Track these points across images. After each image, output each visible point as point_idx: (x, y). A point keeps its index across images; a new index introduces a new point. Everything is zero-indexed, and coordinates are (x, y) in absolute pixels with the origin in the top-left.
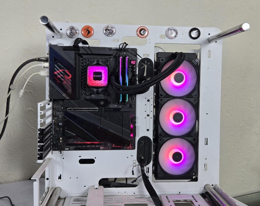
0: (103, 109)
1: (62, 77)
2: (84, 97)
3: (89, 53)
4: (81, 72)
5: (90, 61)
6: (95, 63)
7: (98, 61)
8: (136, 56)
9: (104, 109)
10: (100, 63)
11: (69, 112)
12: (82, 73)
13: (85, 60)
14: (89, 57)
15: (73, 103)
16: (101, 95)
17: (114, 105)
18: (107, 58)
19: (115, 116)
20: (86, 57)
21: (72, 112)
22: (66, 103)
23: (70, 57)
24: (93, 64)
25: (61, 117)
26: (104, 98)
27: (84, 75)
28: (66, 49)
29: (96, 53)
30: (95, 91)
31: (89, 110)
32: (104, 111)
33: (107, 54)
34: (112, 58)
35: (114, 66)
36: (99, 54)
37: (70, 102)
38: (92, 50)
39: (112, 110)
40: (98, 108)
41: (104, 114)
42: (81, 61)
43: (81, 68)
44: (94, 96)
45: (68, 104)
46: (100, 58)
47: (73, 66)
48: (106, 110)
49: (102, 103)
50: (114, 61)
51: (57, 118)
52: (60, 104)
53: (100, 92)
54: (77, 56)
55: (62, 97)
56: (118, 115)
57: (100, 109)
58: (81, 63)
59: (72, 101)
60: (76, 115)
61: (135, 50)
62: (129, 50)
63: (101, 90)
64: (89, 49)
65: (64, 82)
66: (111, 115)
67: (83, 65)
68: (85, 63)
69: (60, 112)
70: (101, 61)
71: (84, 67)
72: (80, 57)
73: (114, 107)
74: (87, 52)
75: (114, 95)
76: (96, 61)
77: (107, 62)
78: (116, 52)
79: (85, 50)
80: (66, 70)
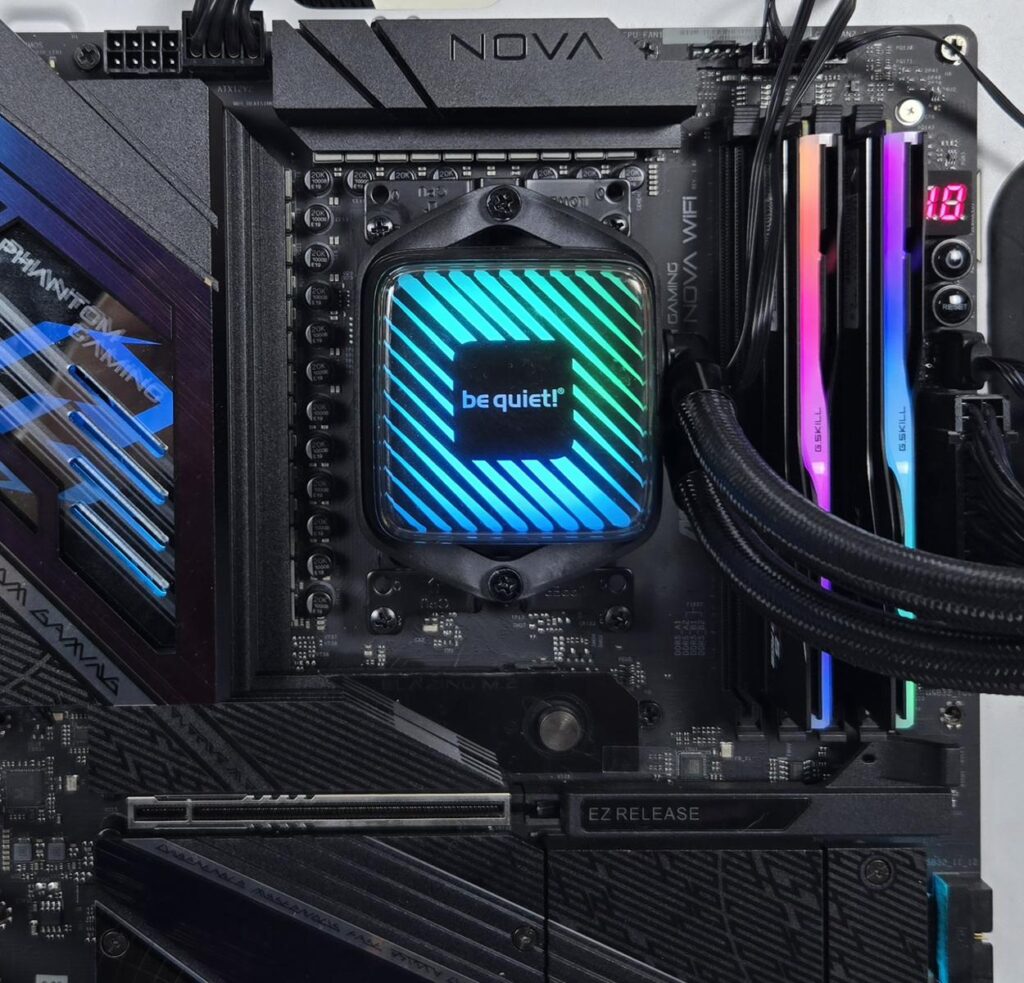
0: (575, 800)
1: (50, 422)
2: (333, 641)
3: (388, 103)
4: (286, 346)
5: (397, 205)
6: (469, 223)
7: (505, 202)
8: (967, 124)
9: (586, 805)
10: (532, 222)
11: (145, 844)
12: (303, 351)
13: (340, 188)
14: (392, 147)
15: (199, 748)
16: (540, 623)
17: (706, 736)
18: (611, 155)
19: (726, 900)
20: (350, 157)
21: (182, 840)
22: (114, 739)
23: (149, 158)
24: (446, 248)
25: (54, 896)
26: (573, 659)
27: (324, 376)
28: (105, 67)
29: (480, 96)
30: (471, 588)
31: (391, 822)
32: (584, 832)
33: (622, 107)
34: (671, 160)
35: (690, 261)
36: (519, 105)
37: (161, 735)
38: (425, 65)
39: (694, 816)
40: (508, 794)
41: (590, 871)
42: (289, 205)
43: (288, 297)
44: (453, 636)
45: (142, 760)
46: (522, 163)
47: (186, 270)
48: (613, 815)
49: (559, 724)
50: (684, 198)
51: (10, 909)
52: (44, 743)
53: (534, 594)
54: (236, 149)
55: (56, 676)
56: (764, 883)
57: (527, 802)
58: (287, 233)
59: (181, 721)
60: (241, 884)
61: (959, 44)
62: (878, 45)
63: (552, 576)
64: (386, 52)
65: (78, 482)
66: (672, 880)
67: (312, 261)
68: (330, 227)
69: (39, 838)
70: (535, 201)
71: (320, 281)
72: (278, 162)
73: (705, 765)
74: (366, 85)
75: (700, 622)
76: (482, 201)
77: (609, 214)
78: (715, 77)
79: (345, 62)
80: (101, 330)
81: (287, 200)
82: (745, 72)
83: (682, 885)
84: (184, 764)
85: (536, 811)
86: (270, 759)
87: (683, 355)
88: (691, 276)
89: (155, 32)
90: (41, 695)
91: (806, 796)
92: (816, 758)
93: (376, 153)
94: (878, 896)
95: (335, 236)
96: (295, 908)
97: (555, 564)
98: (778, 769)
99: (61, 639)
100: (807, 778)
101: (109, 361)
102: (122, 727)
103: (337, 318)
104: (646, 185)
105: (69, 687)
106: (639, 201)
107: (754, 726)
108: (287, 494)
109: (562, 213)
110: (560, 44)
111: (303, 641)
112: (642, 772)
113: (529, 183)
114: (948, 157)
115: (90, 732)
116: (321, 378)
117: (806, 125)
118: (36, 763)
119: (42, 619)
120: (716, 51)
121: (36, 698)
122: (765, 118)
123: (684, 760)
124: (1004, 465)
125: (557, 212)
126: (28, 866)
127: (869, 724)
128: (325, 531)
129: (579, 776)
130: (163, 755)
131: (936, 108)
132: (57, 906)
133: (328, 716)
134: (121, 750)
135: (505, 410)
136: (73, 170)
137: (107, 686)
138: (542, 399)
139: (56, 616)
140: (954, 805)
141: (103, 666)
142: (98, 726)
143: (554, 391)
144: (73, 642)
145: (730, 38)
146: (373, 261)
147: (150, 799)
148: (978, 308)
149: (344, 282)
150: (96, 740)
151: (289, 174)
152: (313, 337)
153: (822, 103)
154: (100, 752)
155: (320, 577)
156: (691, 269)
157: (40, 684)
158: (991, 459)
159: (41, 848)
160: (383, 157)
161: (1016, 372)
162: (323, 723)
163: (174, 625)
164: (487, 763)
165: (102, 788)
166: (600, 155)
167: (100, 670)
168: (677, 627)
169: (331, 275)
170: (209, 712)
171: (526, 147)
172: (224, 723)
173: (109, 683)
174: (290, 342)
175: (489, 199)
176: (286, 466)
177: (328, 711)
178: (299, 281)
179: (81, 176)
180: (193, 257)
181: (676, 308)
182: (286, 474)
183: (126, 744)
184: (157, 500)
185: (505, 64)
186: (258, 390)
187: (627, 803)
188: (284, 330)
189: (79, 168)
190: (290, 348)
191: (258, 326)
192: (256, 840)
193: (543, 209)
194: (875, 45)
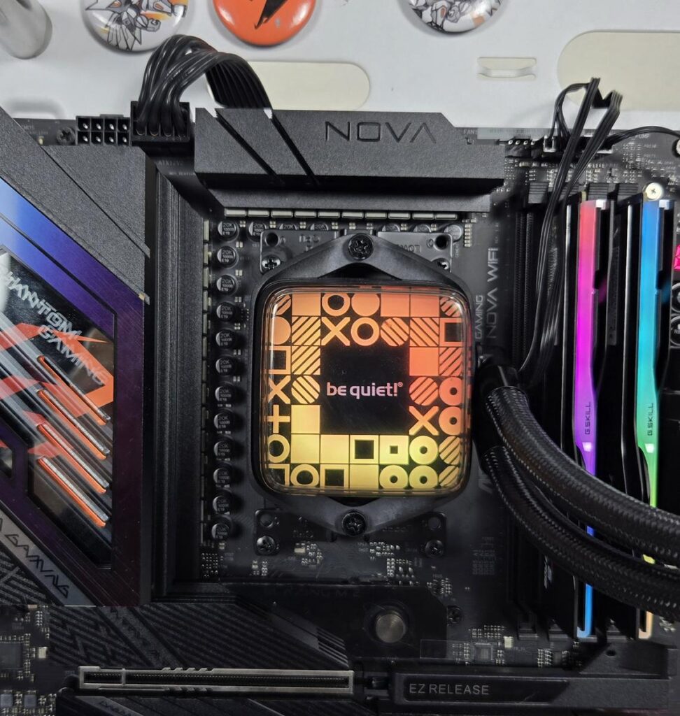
0: (401, 677)
1: (24, 397)
2: (230, 557)
3: (279, 169)
4: (201, 347)
5: (284, 247)
6: (335, 261)
7: (362, 245)
9: (408, 682)
10: (380, 260)
11: (92, 701)
12: (215, 351)
13: (244, 236)
14: (282, 205)
15: (130, 635)
16: (378, 549)
17: (493, 632)
18: (439, 216)
20: (251, 213)
21: (117, 698)
22: (68, 626)
23: (101, 205)
24: (318, 278)
26: (400, 575)
27: (228, 369)
28: (76, 143)
29: (346, 167)
30: (329, 525)
31: (267, 689)
32: (406, 702)
33: (450, 179)
34: (482, 222)
35: (494, 294)
36: (374, 175)
37: (102, 624)
38: (306, 143)
39: (485, 692)
40: (352, 671)
42: (206, 246)
43: (204, 312)
44: (316, 555)
45: (87, 642)
46: (375, 221)
47: (125, 287)
48: (426, 689)
49: (389, 624)
50: (489, 249)
52: (24, 624)
53: (375, 530)
54: (166, 201)
55: (24, 584)
57: (365, 677)
58: (204, 266)
59: (117, 615)
62: (632, 144)
63: (388, 519)
64: (277, 133)
65: (41, 440)
67: (222, 286)
68: (236, 264)
69: (19, 691)
70: (384, 246)
71: (228, 302)
72: (199, 214)
73: (492, 652)
74: (262, 157)
75: (491, 551)
76: (345, 245)
77: (437, 258)
78: (514, 164)
79: (248, 139)
80: (62, 331)
81: (205, 242)
82: (535, 160)
84: (118, 647)
85: (372, 684)
86: (181, 644)
87: (489, 361)
88: (493, 305)
89: (112, 118)
90: (11, 597)
91: (565, 679)
92: (571, 650)
93: (270, 210)
95: (239, 269)
97: (392, 511)
98: (544, 657)
99: (27, 556)
100: (565, 664)
101: (68, 353)
102: (75, 618)
103: (239, 328)
104: (462, 240)
105: (32, 591)
106: (457, 251)
107: (530, 629)
108: (199, 453)
109: (403, 254)
110: (405, 131)
111: (209, 556)
112: (449, 658)
113: (380, 234)
115: (52, 622)
116: (226, 371)
117: (584, 195)
118: (17, 638)
119: (13, 540)
120: (517, 143)
121: (8, 599)
122: (551, 192)
123: (478, 649)
125: (399, 253)
126: (10, 710)
127: (613, 629)
128: (226, 480)
129: (402, 659)
130: (103, 639)
131: (671, 190)
133: (223, 614)
134: (72, 637)
135: (358, 398)
136: (44, 212)
137: (60, 591)
138: (386, 390)
139: (23, 539)
141: (58, 576)
142: (57, 617)
143: (395, 384)
144: (36, 558)
145: (526, 135)
146: (264, 286)
147: (95, 668)
149: (246, 303)
150: (55, 627)
151: (207, 223)
152: (221, 342)
154: (58, 636)
155: (222, 513)
156: (493, 300)
157: (11, 589)
160: (275, 213)
162: (219, 619)
163: (110, 548)
164: (337, 649)
165: (60, 662)
166: (431, 216)
167: (55, 579)
168: (475, 554)
169: (236, 298)
170: (138, 609)
171: (377, 208)
172: (148, 617)
173: (61, 589)
174: (205, 344)
175: (350, 244)
176: (199, 433)
177: (224, 611)
178: (212, 301)
179: (50, 216)
180: (131, 278)
181: (481, 327)
182: (198, 439)
183: (77, 630)
184: (100, 457)
185: (365, 144)
186: (181, 378)
187: (437, 681)
188: (200, 335)
189: (48, 211)
190: (204, 349)
191: (181, 332)
192: (171, 698)
193: (389, 253)
194: (630, 143)
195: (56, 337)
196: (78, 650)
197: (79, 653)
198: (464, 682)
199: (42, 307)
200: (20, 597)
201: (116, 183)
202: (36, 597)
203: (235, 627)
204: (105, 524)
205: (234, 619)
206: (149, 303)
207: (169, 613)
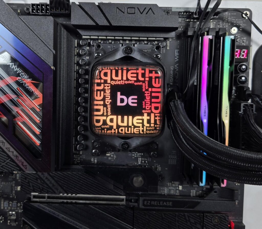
0: (141, 199)
2: (84, 157)
3: (100, 23)
5: (103, 50)
6: (119, 55)
7: (129, 50)
8: (249, 34)
9: (144, 201)
10: (136, 55)
12: (79, 85)
13: (89, 45)
14: (102, 35)
15: (48, 183)
16: (135, 154)
17: (175, 184)
18: (157, 39)
19: (178, 225)
20: (92, 37)
21: (44, 204)
22: (27, 179)
23: (38, 36)
24: (114, 61)
25: (14, 215)
26: (143, 164)
27: (83, 91)
28: (31, 13)
29: (123, 23)
30: (117, 146)
31: (96, 202)
32: (143, 207)
34: (173, 41)
35: (176, 66)
36: (133, 26)
37: (39, 179)
38: (110, 14)
39: (171, 204)
40: (125, 196)
41: (145, 217)
44: (114, 156)
45: (33, 185)
46: (135, 40)
47: (46, 64)
48: (151, 203)
49: (138, 181)
50: (176, 50)
51: (3, 218)
52: (13, 178)
53: (132, 148)
54: (61, 34)
55: (12, 164)
56: (188, 221)
57: (130, 199)
58: (75, 55)
59: (44, 176)
60: (58, 215)
61: (247, 13)
62: (227, 13)
63: (137, 144)
64: (100, 11)
65: (18, 116)
66: (165, 220)
67: (81, 63)
68: (87, 54)
69: (10, 201)
70: (137, 50)
71: (84, 68)
72: (73, 37)
73: (175, 191)
74: (94, 19)
75: (175, 156)
76: (123, 49)
77: (156, 53)
78: (185, 20)
79: (89, 13)
81: (75, 47)
82: (193, 19)
83: (167, 221)
84: (44, 186)
85: (132, 201)
86: (65, 186)
87: (172, 90)
88: (176, 70)
89: (43, 4)
90: (8, 169)
91: (199, 201)
92: (203, 191)
93: (98, 36)
94: (216, 226)
95: (88, 56)
96: (71, 222)
97: (138, 141)
98: (193, 193)
99: (13, 155)
100: (200, 196)
101: (27, 86)
102: (29, 176)
103: (87, 77)
104: (166, 46)
105: (15, 167)
106: (164, 50)
107: (187, 183)
108: (73, 120)
109: (143, 53)
110: (144, 10)
112: (159, 192)
113: (136, 45)
114: (243, 42)
115: (22, 177)
117: (206, 33)
118: (10, 183)
119: (8, 149)
120: (185, 13)
121: (7, 169)
122: (196, 31)
123: (170, 190)
124: (253, 121)
125: (142, 53)
126: (8, 208)
127: (215, 184)
128: (82, 130)
129: (143, 193)
130: (39, 184)
131: (241, 30)
132: (14, 218)
133: (80, 176)
134: (28, 183)
136: (19, 38)
139: (12, 149)
140: (237, 204)
141: (23, 162)
142: (24, 176)
144: (16, 156)
145: (189, 10)
146: (94, 64)
147: (37, 194)
148: (249, 80)
149: (90, 68)
150: (23, 179)
151: (76, 41)
152: (81, 82)
153: (212, 27)
154: (24, 182)
155: (81, 141)
156: (177, 68)
157: (8, 166)
158: (249, 120)
159: (11, 204)
160: (100, 37)
161: (257, 98)
162: (79, 178)
163: (41, 153)
164: (120, 189)
165: (24, 191)
166: (154, 39)
168: (169, 157)
169: (87, 66)
170: (51, 174)
171: (135, 36)
172: (55, 177)
173: (24, 166)
174: (75, 83)
175: (125, 49)
176: (73, 113)
177: (80, 175)
178: (78, 67)
179: (21, 40)
180: (49, 61)
181: (173, 78)
182: (73, 116)
183: (30, 181)
184: (38, 122)
185: (130, 15)
186: (66, 95)
187: (154, 200)
188: (73, 80)
189: (21, 38)
190: (75, 84)
191: (67, 79)
192: (63, 204)
193: (138, 52)
194: (226, 13)
195: (23, 81)
196: (31, 187)
197: (31, 188)
198: (164, 201)
199: (18, 71)
200: (11, 169)
201: (44, 29)
202: (16, 169)
203: (84, 180)
204: (39, 144)
205: (84, 178)
206: (55, 70)
207: (61, 175)
